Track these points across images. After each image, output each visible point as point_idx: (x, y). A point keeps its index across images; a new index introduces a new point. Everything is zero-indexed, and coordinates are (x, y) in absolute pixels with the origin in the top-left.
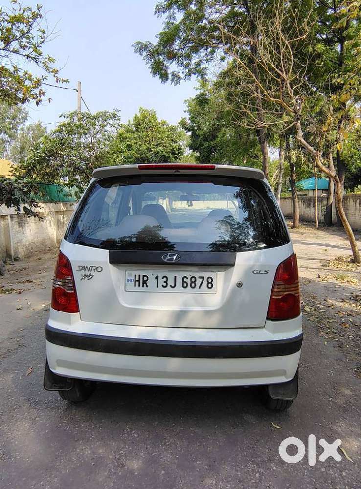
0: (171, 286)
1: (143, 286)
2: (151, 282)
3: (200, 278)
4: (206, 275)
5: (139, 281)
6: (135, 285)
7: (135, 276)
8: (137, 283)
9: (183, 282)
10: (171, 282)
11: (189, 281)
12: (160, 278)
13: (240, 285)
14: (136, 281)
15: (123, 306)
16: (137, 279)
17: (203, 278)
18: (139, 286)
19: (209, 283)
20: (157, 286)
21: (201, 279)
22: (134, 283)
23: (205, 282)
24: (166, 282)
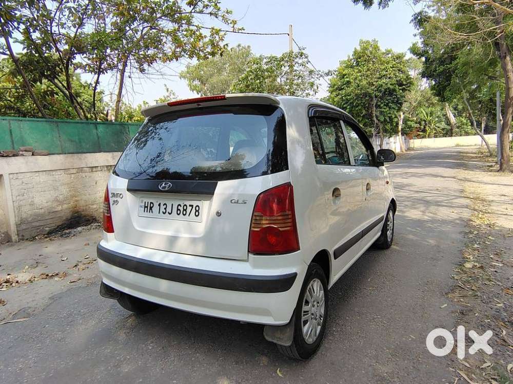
0: (169, 213)
1: (150, 212)
2: (155, 208)
3: (190, 206)
4: (195, 203)
5: (147, 207)
6: (144, 211)
7: (145, 202)
8: (146, 209)
9: (178, 210)
10: (169, 210)
11: (181, 209)
12: (162, 205)
13: (218, 214)
14: (145, 207)
15: (136, 230)
16: (146, 205)
17: (192, 206)
18: (147, 211)
19: (196, 211)
20: (159, 213)
21: (191, 208)
22: (143, 209)
23: (194, 210)
24: (165, 209)
